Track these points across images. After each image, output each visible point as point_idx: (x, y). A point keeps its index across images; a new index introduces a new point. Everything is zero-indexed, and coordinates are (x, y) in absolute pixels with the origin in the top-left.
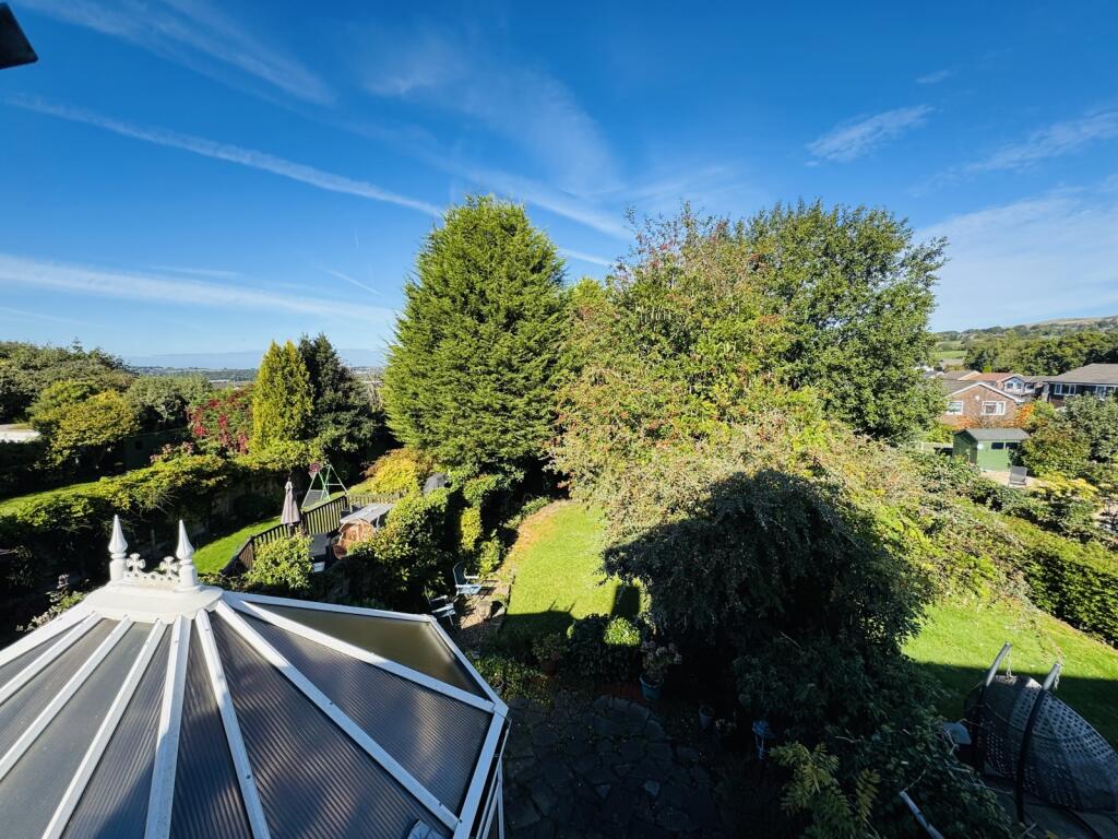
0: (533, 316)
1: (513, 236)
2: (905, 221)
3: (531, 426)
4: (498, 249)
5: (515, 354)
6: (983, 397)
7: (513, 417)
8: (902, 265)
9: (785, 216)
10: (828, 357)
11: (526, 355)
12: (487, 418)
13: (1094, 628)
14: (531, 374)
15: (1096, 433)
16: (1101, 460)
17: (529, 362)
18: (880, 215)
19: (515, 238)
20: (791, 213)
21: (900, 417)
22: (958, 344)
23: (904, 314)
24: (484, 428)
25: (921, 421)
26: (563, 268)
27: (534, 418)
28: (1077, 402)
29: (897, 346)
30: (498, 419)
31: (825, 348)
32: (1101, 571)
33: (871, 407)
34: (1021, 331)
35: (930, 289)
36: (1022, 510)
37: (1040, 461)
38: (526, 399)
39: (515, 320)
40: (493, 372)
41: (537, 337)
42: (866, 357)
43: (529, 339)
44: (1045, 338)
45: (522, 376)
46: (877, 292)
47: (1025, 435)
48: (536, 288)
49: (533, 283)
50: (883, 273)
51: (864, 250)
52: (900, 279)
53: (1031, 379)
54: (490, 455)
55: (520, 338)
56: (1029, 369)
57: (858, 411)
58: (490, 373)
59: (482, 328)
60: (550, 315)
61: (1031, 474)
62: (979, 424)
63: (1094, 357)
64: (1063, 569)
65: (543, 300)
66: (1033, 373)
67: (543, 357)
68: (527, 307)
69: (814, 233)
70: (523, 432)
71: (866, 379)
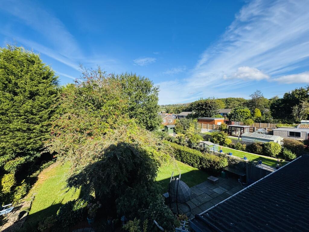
0: (44, 94)
1: (34, 64)
2: (152, 81)
3: (44, 135)
4: (25, 68)
5: (34, 108)
6: (169, 119)
7: (34, 133)
8: (152, 90)
9: (128, 75)
10: (140, 110)
11: (40, 109)
12: (19, 134)
13: (186, 162)
14: (43, 116)
15: (184, 125)
16: (185, 130)
17: (42, 111)
18: (147, 79)
19: (34, 66)
20: (130, 75)
21: (154, 124)
22: (164, 108)
23: (154, 101)
24: (17, 138)
25: (158, 124)
26: (57, 79)
27: (45, 132)
28: (181, 119)
29: (152, 108)
30: (26, 134)
31: (139, 108)
32: (186, 151)
33: (149, 122)
34: (173, 105)
35: (158, 96)
36: (175, 141)
37: (177, 131)
38: (40, 125)
39: (35, 95)
40: (22, 115)
41: (45, 102)
42: (147, 110)
43: (42, 103)
44: (176, 107)
45: (38, 116)
46: (148, 96)
47: (175, 126)
48: (45, 85)
49: (43, 82)
50: (149, 92)
51: (145, 86)
52: (152, 93)
53: (175, 115)
54: (21, 149)
55: (37, 103)
56: (175, 113)
57: (147, 123)
58: (20, 116)
59: (16, 98)
60: (52, 95)
61: (176, 133)
62: (168, 124)
63: (183, 111)
64: (181, 152)
65: (48, 89)
66: (176, 114)
67: (48, 110)
68: (41, 91)
69: (134, 81)
70: (39, 138)
71: (147, 115)
